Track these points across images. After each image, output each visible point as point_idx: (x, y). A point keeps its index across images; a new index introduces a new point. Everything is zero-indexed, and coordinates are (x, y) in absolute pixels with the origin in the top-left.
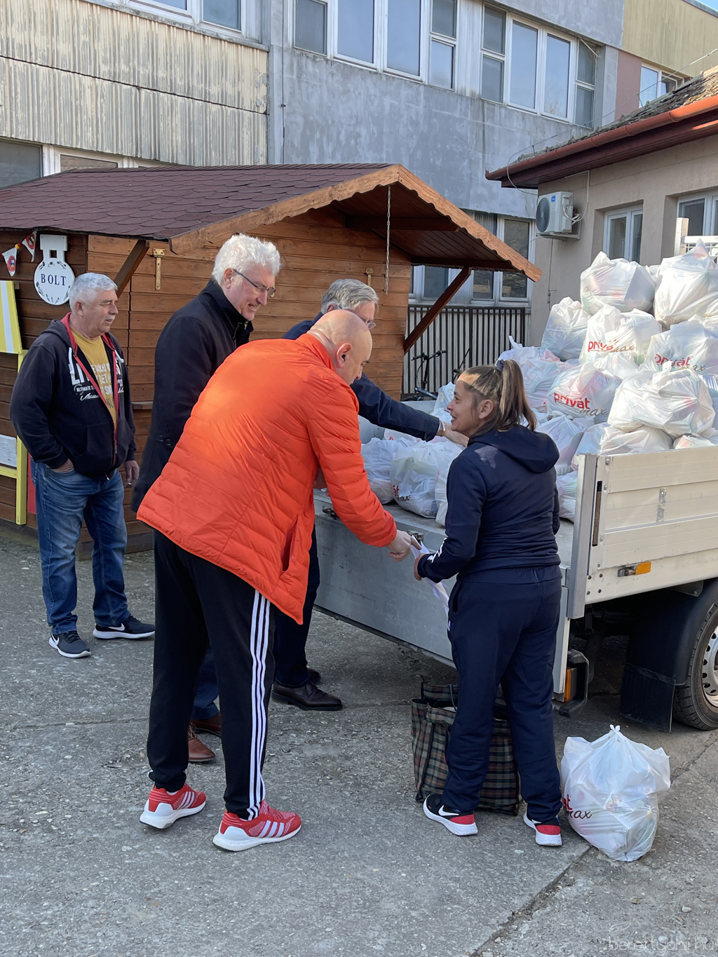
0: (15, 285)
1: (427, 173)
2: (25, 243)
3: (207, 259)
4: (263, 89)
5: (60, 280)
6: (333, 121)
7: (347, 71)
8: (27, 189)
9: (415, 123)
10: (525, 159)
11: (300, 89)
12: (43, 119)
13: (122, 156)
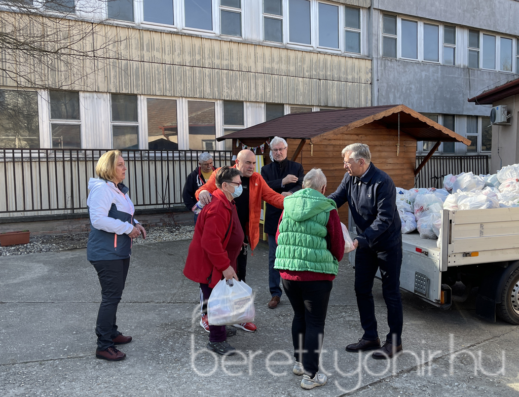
2: (266, 142)
4: (370, 74)
6: (400, 84)
7: (405, 64)
9: (437, 81)
11: (385, 73)
13: (313, 106)
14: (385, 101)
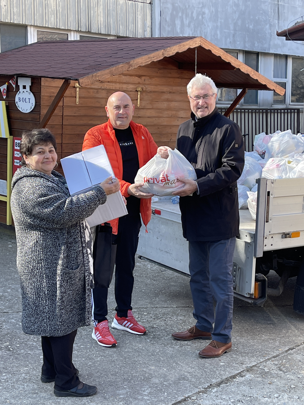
0: (6, 103)
1: (245, 33)
2: (10, 82)
3: (103, 88)
5: (27, 100)
6: (189, 6)
8: (14, 53)
10: (299, 24)
12: (27, 12)
13: (70, 30)
14: (170, 29)
